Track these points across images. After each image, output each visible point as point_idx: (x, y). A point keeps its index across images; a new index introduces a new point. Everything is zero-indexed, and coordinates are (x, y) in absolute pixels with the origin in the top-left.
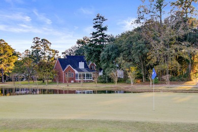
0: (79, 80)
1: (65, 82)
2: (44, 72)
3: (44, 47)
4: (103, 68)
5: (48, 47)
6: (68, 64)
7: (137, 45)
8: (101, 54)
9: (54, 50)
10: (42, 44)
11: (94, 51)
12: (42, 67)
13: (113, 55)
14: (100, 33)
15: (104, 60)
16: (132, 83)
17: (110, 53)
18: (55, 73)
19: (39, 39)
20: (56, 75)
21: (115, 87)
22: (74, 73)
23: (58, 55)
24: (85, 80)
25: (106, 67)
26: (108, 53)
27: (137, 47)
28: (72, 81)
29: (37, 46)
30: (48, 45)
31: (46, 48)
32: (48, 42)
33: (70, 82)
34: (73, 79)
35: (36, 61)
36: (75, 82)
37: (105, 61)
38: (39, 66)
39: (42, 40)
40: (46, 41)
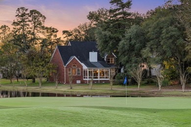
0: (88, 79)
1: (68, 83)
2: (37, 66)
3: (35, 23)
4: (123, 63)
5: (40, 24)
6: (73, 55)
7: (167, 33)
8: (121, 43)
9: (50, 28)
10: (30, 19)
11: (111, 38)
12: (33, 59)
13: (137, 45)
14: (121, 11)
15: (124, 52)
16: (160, 86)
17: (133, 42)
18: (53, 68)
19: (26, 10)
20: (54, 71)
21: (137, 91)
22: (82, 69)
23: (56, 36)
24: (99, 79)
25: (127, 62)
26: (130, 41)
27: (167, 36)
28: (79, 82)
29: (23, 21)
30: (41, 19)
31: (38, 24)
32: (41, 16)
33: (74, 82)
34: (80, 78)
35: (23, 50)
36: (83, 82)
37: (126, 53)
38: (28, 57)
39: (32, 12)
40: (38, 13)
